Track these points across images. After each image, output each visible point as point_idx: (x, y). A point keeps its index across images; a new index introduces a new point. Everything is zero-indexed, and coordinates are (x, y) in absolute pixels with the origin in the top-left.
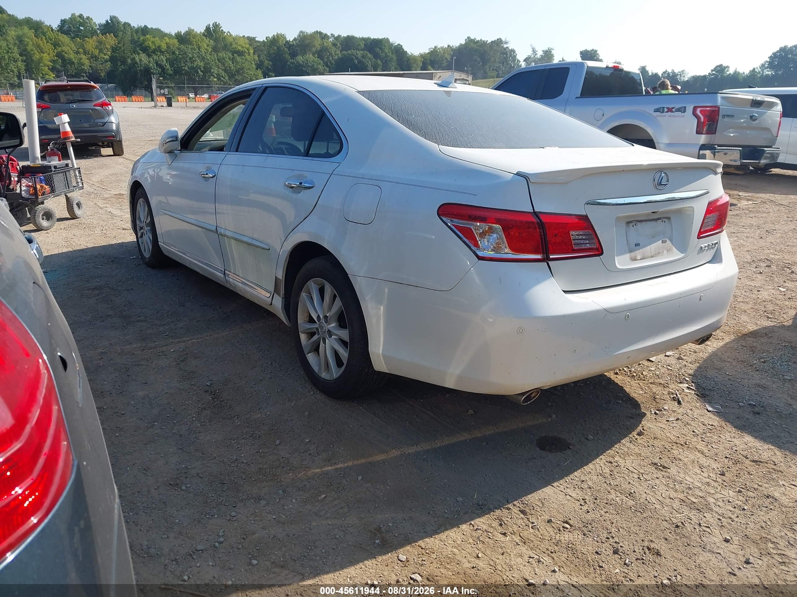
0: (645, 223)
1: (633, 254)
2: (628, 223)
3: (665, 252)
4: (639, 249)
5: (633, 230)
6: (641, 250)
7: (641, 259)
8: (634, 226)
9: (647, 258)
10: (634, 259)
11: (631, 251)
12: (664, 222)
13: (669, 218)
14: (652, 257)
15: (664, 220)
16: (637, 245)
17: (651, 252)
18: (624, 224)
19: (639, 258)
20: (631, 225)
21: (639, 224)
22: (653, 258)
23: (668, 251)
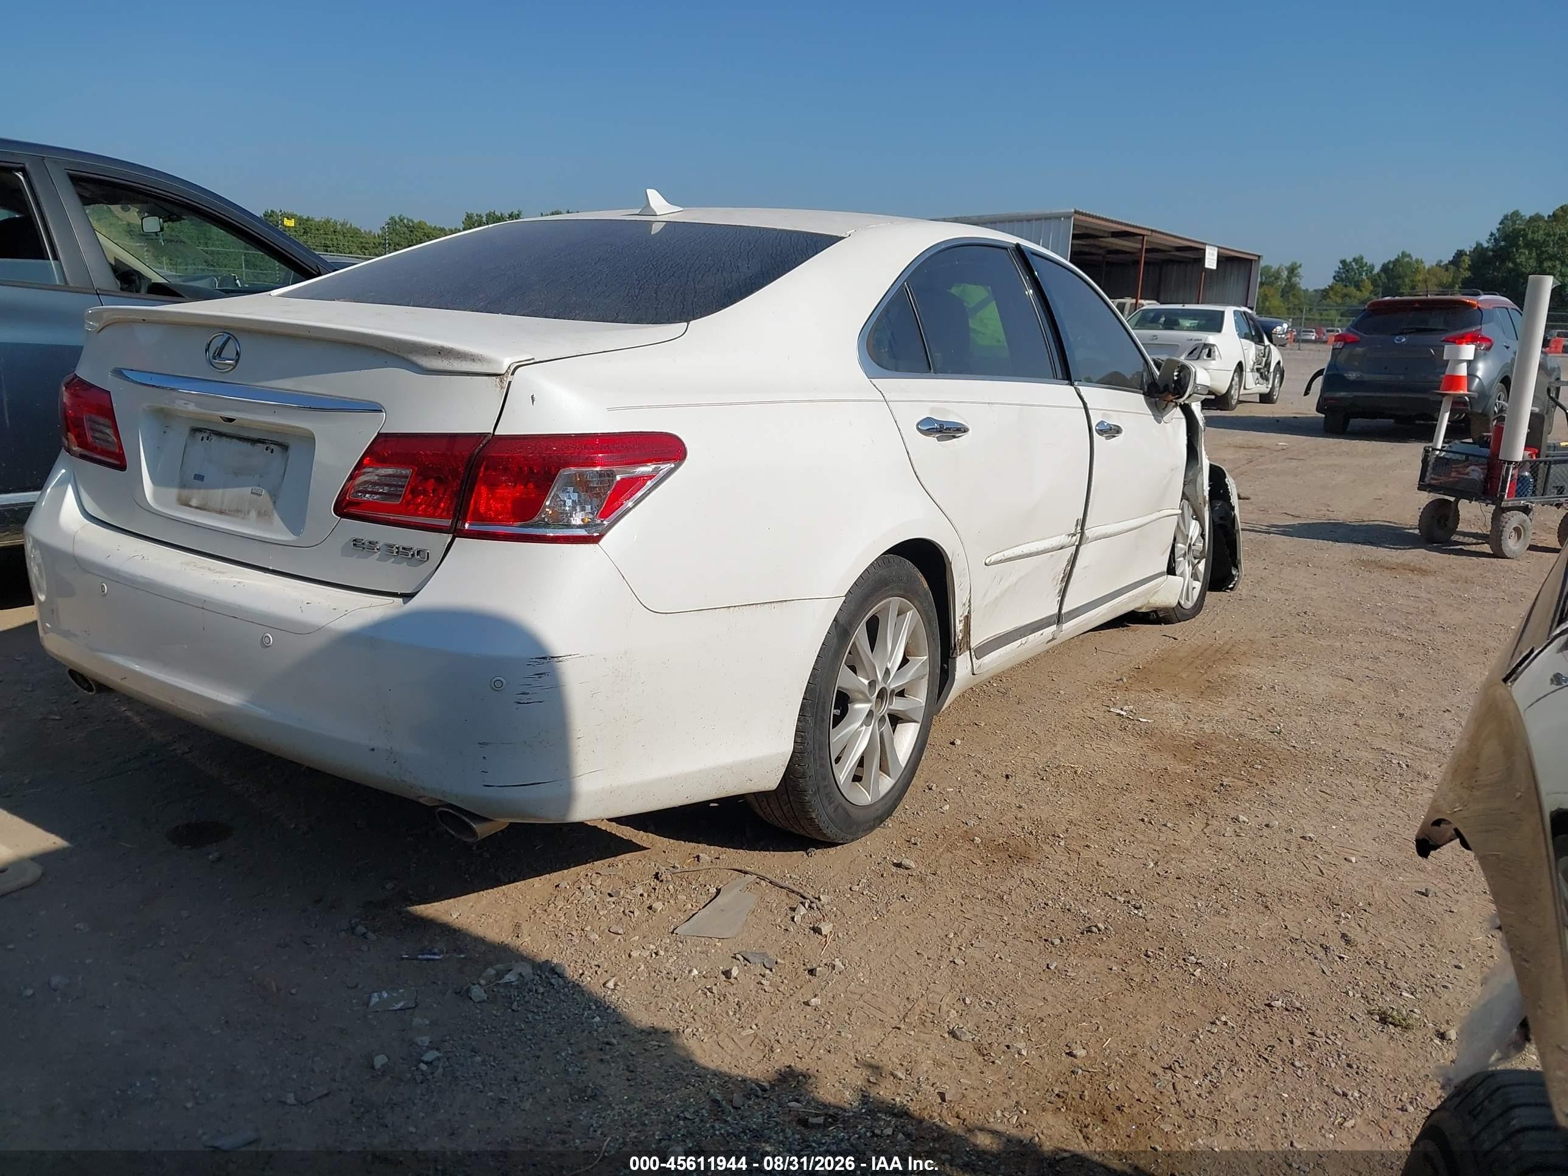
0: (228, 440)
1: (186, 492)
2: (195, 430)
3: (253, 514)
4: (199, 488)
5: (199, 447)
6: (202, 491)
7: (197, 508)
8: (205, 439)
9: (209, 511)
10: (185, 503)
11: (183, 485)
12: (269, 451)
13: (285, 447)
14: (221, 512)
15: (272, 446)
16: (199, 477)
17: (222, 502)
18: (187, 431)
19: (194, 503)
20: (199, 436)
21: (214, 438)
22: (222, 516)
23: (259, 514)
